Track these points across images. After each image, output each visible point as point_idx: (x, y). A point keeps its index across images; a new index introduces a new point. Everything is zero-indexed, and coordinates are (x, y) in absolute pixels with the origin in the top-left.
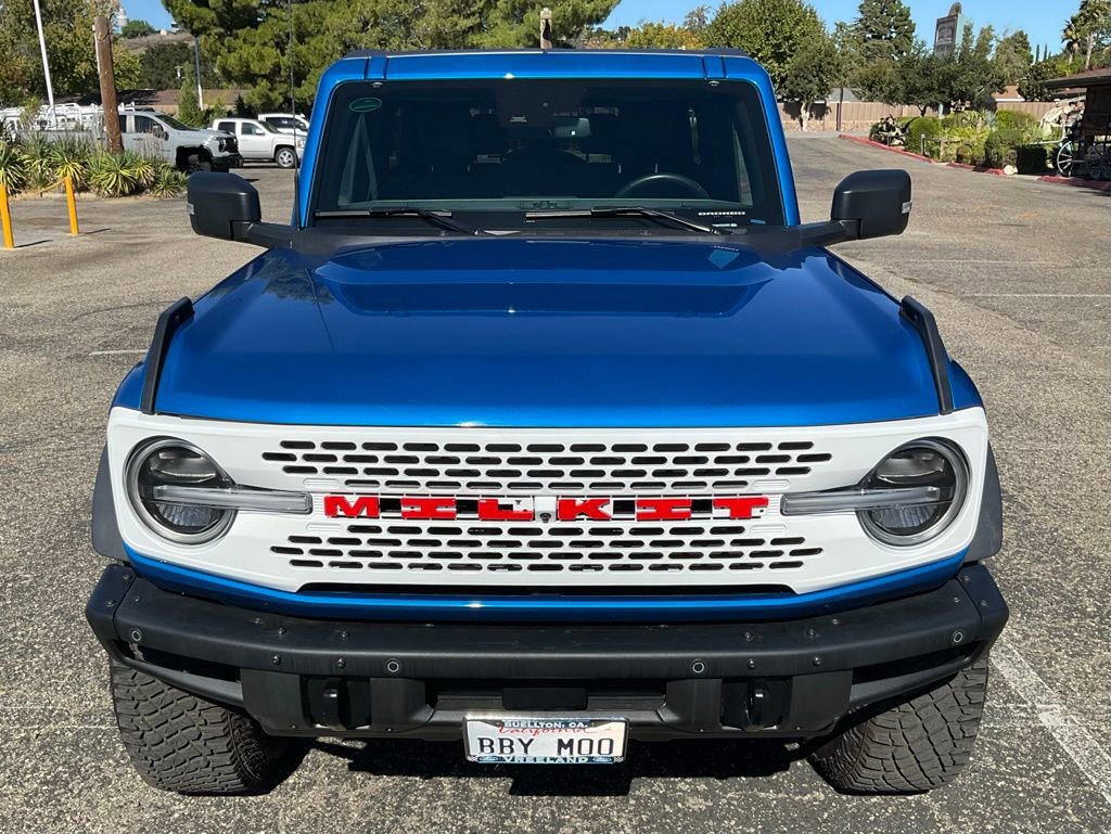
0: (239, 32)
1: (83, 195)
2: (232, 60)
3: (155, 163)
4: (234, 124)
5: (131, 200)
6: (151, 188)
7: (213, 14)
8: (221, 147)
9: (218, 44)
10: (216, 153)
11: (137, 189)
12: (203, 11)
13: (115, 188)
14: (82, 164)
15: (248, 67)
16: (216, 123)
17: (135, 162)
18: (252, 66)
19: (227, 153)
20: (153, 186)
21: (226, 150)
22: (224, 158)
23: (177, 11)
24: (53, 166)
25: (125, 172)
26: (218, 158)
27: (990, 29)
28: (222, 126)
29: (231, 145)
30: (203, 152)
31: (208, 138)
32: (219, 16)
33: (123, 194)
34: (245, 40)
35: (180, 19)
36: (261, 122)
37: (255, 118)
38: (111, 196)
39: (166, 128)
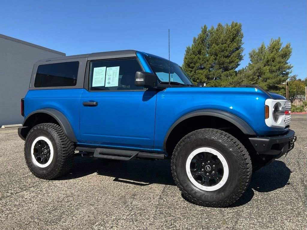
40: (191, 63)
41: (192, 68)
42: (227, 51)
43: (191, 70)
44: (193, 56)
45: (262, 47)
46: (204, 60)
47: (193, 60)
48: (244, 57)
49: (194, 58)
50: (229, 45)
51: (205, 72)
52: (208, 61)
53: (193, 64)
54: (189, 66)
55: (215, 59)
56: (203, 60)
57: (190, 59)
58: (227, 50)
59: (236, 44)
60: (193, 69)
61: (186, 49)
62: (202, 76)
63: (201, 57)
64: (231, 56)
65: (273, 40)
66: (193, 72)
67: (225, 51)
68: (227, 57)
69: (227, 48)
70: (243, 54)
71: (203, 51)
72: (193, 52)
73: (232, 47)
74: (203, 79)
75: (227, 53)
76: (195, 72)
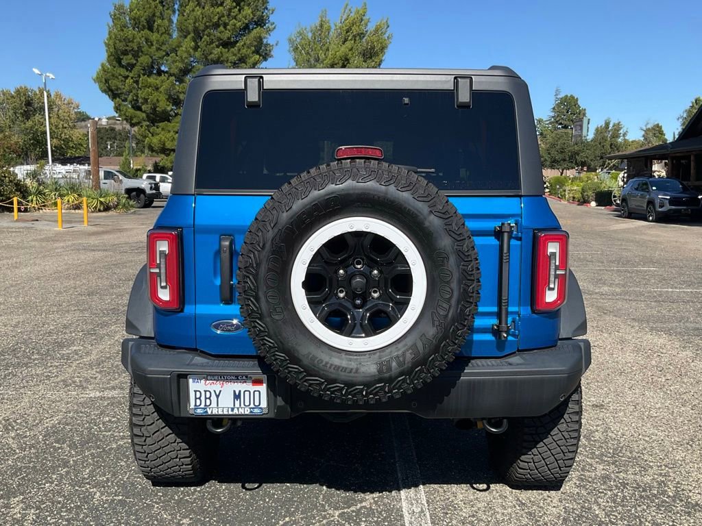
0: (160, 124)
1: (77, 211)
2: (155, 140)
3: (117, 195)
4: (155, 176)
5: (104, 214)
6: (115, 208)
7: (144, 115)
8: (151, 188)
9: (147, 132)
10: (148, 191)
11: (107, 209)
12: (138, 113)
13: (96, 207)
14: (78, 195)
15: (164, 144)
16: (145, 176)
17: (107, 195)
18: (166, 144)
19: (154, 191)
20: (116, 207)
21: (154, 189)
22: (153, 194)
23: (122, 113)
24: (61, 196)
25: (102, 199)
26: (149, 194)
27: (619, 124)
28: (149, 177)
29: (157, 187)
30: (140, 191)
31: (144, 183)
32: (148, 116)
33: (100, 211)
34: (163, 129)
35: (124, 117)
36: (170, 176)
37: (167, 174)
38: (92, 212)
39: (121, 177)
40: (125, 53)
41: (130, 67)
42: (228, 27)
43: (127, 74)
44: (130, 32)
45: (321, 26)
46: (164, 48)
47: (127, 46)
48: (274, 47)
49: (134, 37)
50: (230, 10)
51: (166, 83)
52: (175, 50)
53: (130, 56)
54: (119, 61)
55: (196, 48)
56: (158, 49)
57: (120, 41)
58: (225, 25)
59: (250, 11)
60: (131, 72)
61: (112, 10)
62: (156, 94)
63: (154, 37)
64: (238, 44)
65: (349, 7)
66: (129, 81)
67: (222, 28)
68: (227, 44)
69: (225, 19)
70: (270, 40)
71: (159, 21)
72: (134, 20)
73: (240, 16)
74: (161, 103)
75: (226, 35)
76: (137, 82)
